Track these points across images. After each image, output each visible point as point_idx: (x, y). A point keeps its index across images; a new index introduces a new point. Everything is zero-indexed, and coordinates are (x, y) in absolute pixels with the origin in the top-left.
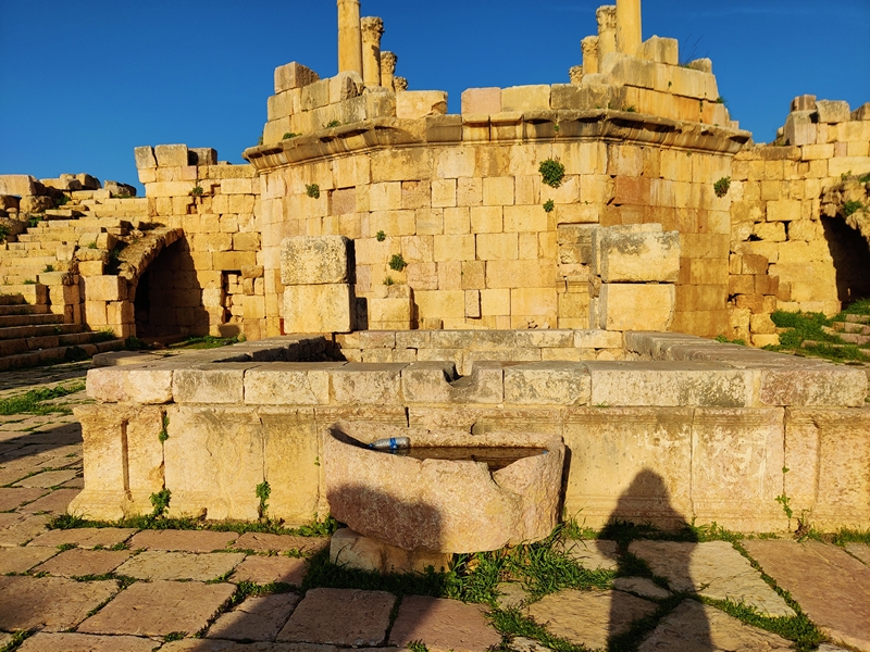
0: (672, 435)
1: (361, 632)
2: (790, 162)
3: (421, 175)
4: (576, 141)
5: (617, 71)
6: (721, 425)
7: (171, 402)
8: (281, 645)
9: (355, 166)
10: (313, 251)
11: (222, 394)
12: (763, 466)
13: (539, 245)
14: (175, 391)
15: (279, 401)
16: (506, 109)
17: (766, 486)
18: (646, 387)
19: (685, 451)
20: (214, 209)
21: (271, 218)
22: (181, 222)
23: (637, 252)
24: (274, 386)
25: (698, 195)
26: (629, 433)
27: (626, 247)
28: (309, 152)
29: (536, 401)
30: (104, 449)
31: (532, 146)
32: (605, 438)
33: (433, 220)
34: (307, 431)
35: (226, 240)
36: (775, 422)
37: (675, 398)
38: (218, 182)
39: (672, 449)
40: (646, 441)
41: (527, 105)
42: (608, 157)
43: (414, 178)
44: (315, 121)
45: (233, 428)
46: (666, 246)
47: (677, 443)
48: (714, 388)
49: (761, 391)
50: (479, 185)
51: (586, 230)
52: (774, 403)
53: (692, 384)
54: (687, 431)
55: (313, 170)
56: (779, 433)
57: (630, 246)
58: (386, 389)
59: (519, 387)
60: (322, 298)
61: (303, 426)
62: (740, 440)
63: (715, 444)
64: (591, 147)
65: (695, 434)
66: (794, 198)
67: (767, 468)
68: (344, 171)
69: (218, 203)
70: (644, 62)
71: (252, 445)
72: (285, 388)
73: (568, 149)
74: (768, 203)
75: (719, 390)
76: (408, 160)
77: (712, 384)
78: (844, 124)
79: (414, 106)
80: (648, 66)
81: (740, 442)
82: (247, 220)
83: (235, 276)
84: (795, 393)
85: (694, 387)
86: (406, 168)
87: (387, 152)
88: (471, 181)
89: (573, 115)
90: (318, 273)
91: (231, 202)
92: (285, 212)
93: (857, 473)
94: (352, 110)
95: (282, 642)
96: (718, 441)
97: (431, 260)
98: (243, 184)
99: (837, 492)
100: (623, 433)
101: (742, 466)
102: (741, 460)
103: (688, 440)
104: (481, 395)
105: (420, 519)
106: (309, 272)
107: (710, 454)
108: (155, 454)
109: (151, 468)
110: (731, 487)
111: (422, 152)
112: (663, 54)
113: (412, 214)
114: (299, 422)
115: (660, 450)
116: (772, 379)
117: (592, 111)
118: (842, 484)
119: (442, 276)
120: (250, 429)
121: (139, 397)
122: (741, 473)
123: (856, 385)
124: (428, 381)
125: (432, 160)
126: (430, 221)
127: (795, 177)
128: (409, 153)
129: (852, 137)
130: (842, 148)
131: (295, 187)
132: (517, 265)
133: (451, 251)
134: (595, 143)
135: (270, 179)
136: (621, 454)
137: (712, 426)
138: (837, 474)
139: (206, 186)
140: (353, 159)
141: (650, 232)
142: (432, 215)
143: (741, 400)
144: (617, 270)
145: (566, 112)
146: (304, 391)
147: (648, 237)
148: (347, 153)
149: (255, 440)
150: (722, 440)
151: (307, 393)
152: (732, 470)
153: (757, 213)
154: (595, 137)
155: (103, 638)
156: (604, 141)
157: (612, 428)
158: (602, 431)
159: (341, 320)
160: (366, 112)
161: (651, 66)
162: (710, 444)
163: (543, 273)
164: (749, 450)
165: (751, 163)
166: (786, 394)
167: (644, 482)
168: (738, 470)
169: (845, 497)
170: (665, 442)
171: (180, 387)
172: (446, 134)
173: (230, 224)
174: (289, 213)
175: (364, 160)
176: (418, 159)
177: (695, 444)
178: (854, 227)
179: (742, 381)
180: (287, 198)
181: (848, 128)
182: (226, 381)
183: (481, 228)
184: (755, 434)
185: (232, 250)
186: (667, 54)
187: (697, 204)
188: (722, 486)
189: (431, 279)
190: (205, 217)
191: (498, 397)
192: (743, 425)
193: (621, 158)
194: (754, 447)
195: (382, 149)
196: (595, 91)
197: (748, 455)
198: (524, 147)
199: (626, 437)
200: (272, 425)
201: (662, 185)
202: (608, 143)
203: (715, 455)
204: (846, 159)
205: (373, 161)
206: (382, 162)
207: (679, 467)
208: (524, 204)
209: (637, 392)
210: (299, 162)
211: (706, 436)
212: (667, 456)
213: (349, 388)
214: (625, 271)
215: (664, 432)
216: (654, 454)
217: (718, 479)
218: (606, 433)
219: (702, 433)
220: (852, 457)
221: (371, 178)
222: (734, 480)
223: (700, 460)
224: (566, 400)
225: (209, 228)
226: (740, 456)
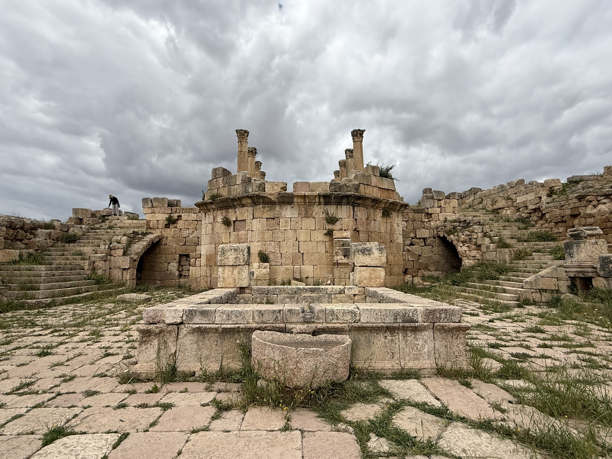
0: (392, 335)
1: (275, 425)
2: (424, 214)
3: (275, 216)
4: (340, 205)
5: (356, 177)
6: (410, 330)
7: (182, 323)
8: (243, 432)
9: (246, 211)
10: (233, 251)
11: (205, 319)
12: (427, 346)
13: (326, 247)
14: (184, 318)
15: (231, 322)
16: (311, 191)
17: (428, 355)
18: (381, 315)
19: (397, 341)
20: (178, 226)
21: (206, 232)
22: (162, 232)
23: (369, 254)
24: (228, 316)
25: (389, 228)
26: (375, 334)
27: (365, 252)
28: (225, 204)
29: (338, 321)
30: (149, 345)
31: (322, 206)
32: (366, 336)
33: (280, 235)
34: (242, 335)
35: (183, 240)
36: (430, 329)
37: (392, 320)
38: (180, 214)
39: (392, 340)
40: (382, 337)
41: (320, 189)
42: (353, 211)
43: (272, 217)
44: (229, 192)
45: (209, 334)
46: (380, 252)
47: (394, 338)
48: (407, 315)
49: (424, 316)
50: (300, 221)
51: (345, 241)
52: (429, 321)
53: (398, 313)
54: (397, 333)
55: (227, 212)
56: (432, 333)
57: (366, 252)
58: (277, 317)
59: (332, 315)
60: (236, 271)
61: (240, 333)
62: (417, 336)
63: (408, 338)
64: (346, 207)
65: (400, 334)
66: (426, 229)
67: (428, 348)
68: (241, 213)
69: (180, 224)
70: (366, 174)
71: (217, 341)
72: (233, 317)
73: (337, 208)
74: (417, 230)
75: (409, 316)
76: (270, 210)
77: (406, 313)
78: (444, 200)
79: (273, 188)
80: (368, 176)
81: (417, 337)
82: (193, 232)
83: (185, 257)
84: (436, 317)
85: (399, 315)
86: (269, 213)
87: (261, 206)
88: (297, 219)
89: (339, 194)
90: (234, 260)
91: (186, 224)
92: (213, 229)
93: (461, 349)
94: (246, 188)
95: (244, 430)
96: (409, 337)
97: (279, 252)
98: (192, 216)
99: (455, 357)
100: (373, 334)
101: (419, 347)
102: (418, 345)
103: (397, 337)
104: (316, 319)
105: (296, 374)
106: (230, 260)
107: (406, 342)
108: (172, 347)
109: (170, 353)
110: (415, 356)
111: (276, 207)
112: (373, 172)
113: (271, 232)
114: (239, 332)
115: (387, 341)
116: (428, 312)
117: (347, 193)
118: (457, 354)
119: (284, 260)
120: (217, 335)
121: (167, 321)
122: (419, 350)
123: (458, 314)
124: (295, 313)
125: (280, 210)
126: (279, 235)
127: (426, 220)
128: (271, 207)
129: (447, 206)
130: (443, 209)
131: (218, 219)
132: (317, 255)
133: (288, 249)
134: (348, 206)
135: (206, 215)
136: (372, 343)
137: (406, 331)
138: (454, 350)
139: (175, 216)
140: (245, 208)
141: (373, 245)
142: (279, 233)
143: (417, 320)
144: (361, 261)
145: (336, 193)
146: (241, 318)
147: (373, 248)
148: (243, 206)
149: (218, 339)
150: (411, 337)
151: (243, 319)
152: (415, 349)
153: (412, 235)
154: (348, 204)
155: (163, 433)
156: (352, 205)
157: (368, 332)
158: (365, 333)
159: (244, 282)
160: (252, 189)
161: (370, 176)
162: (406, 338)
163: (328, 258)
164: (421, 340)
165: (409, 214)
166: (433, 317)
167: (381, 355)
168: (417, 348)
169: (458, 359)
170: (389, 338)
171: (187, 316)
172: (286, 200)
173: (185, 233)
174: (215, 230)
175: (250, 209)
176: (274, 209)
177: (400, 338)
178: (450, 241)
179: (417, 312)
180: (214, 224)
181: (445, 202)
182: (207, 313)
183: (302, 239)
184: (423, 334)
185: (185, 245)
186: (375, 172)
187: (389, 231)
188: (412, 355)
189: (279, 260)
190: (173, 230)
191: (323, 320)
192: (418, 330)
193: (358, 212)
194: (423, 339)
195: (259, 205)
196: (348, 185)
197: (420, 342)
198: (319, 207)
199: (374, 336)
200: (226, 332)
201: (375, 223)
202: (354, 207)
203: (408, 343)
204: (445, 214)
205: (254, 209)
206: (258, 210)
207: (395, 348)
208: (319, 229)
209: (377, 317)
210: (221, 209)
211: (405, 335)
212: (390, 343)
213: (261, 316)
214: (364, 262)
215: (389, 333)
216: (385, 343)
217: (410, 352)
218: (366, 334)
219: (403, 334)
220: (459, 342)
221: (253, 217)
222: (416, 353)
223: (402, 344)
224: (350, 321)
225: (175, 235)
226: (418, 343)
